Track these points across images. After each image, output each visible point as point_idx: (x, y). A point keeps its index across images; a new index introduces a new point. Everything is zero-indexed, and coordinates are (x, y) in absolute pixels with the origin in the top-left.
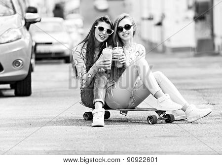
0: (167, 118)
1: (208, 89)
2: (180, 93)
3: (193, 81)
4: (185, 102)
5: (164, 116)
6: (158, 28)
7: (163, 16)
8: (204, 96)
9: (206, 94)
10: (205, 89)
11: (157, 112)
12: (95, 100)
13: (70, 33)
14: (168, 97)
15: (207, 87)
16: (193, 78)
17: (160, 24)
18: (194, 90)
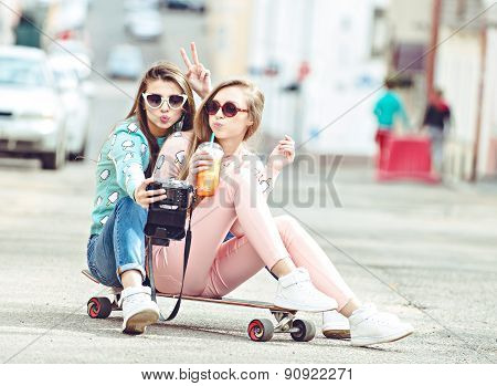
0: (296, 330)
1: (410, 268)
2: (339, 270)
3: (372, 244)
4: (349, 294)
5: (289, 323)
6: (290, 99)
7: (305, 70)
8: (401, 284)
9: (405, 281)
10: (404, 267)
11: (275, 310)
12: (123, 268)
13: (59, 91)
14: (306, 275)
15: (409, 262)
16: (373, 237)
17: (293, 88)
18: (376, 267)
